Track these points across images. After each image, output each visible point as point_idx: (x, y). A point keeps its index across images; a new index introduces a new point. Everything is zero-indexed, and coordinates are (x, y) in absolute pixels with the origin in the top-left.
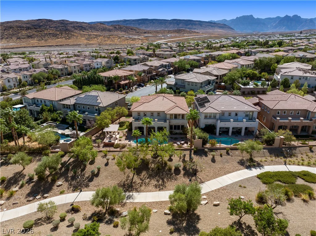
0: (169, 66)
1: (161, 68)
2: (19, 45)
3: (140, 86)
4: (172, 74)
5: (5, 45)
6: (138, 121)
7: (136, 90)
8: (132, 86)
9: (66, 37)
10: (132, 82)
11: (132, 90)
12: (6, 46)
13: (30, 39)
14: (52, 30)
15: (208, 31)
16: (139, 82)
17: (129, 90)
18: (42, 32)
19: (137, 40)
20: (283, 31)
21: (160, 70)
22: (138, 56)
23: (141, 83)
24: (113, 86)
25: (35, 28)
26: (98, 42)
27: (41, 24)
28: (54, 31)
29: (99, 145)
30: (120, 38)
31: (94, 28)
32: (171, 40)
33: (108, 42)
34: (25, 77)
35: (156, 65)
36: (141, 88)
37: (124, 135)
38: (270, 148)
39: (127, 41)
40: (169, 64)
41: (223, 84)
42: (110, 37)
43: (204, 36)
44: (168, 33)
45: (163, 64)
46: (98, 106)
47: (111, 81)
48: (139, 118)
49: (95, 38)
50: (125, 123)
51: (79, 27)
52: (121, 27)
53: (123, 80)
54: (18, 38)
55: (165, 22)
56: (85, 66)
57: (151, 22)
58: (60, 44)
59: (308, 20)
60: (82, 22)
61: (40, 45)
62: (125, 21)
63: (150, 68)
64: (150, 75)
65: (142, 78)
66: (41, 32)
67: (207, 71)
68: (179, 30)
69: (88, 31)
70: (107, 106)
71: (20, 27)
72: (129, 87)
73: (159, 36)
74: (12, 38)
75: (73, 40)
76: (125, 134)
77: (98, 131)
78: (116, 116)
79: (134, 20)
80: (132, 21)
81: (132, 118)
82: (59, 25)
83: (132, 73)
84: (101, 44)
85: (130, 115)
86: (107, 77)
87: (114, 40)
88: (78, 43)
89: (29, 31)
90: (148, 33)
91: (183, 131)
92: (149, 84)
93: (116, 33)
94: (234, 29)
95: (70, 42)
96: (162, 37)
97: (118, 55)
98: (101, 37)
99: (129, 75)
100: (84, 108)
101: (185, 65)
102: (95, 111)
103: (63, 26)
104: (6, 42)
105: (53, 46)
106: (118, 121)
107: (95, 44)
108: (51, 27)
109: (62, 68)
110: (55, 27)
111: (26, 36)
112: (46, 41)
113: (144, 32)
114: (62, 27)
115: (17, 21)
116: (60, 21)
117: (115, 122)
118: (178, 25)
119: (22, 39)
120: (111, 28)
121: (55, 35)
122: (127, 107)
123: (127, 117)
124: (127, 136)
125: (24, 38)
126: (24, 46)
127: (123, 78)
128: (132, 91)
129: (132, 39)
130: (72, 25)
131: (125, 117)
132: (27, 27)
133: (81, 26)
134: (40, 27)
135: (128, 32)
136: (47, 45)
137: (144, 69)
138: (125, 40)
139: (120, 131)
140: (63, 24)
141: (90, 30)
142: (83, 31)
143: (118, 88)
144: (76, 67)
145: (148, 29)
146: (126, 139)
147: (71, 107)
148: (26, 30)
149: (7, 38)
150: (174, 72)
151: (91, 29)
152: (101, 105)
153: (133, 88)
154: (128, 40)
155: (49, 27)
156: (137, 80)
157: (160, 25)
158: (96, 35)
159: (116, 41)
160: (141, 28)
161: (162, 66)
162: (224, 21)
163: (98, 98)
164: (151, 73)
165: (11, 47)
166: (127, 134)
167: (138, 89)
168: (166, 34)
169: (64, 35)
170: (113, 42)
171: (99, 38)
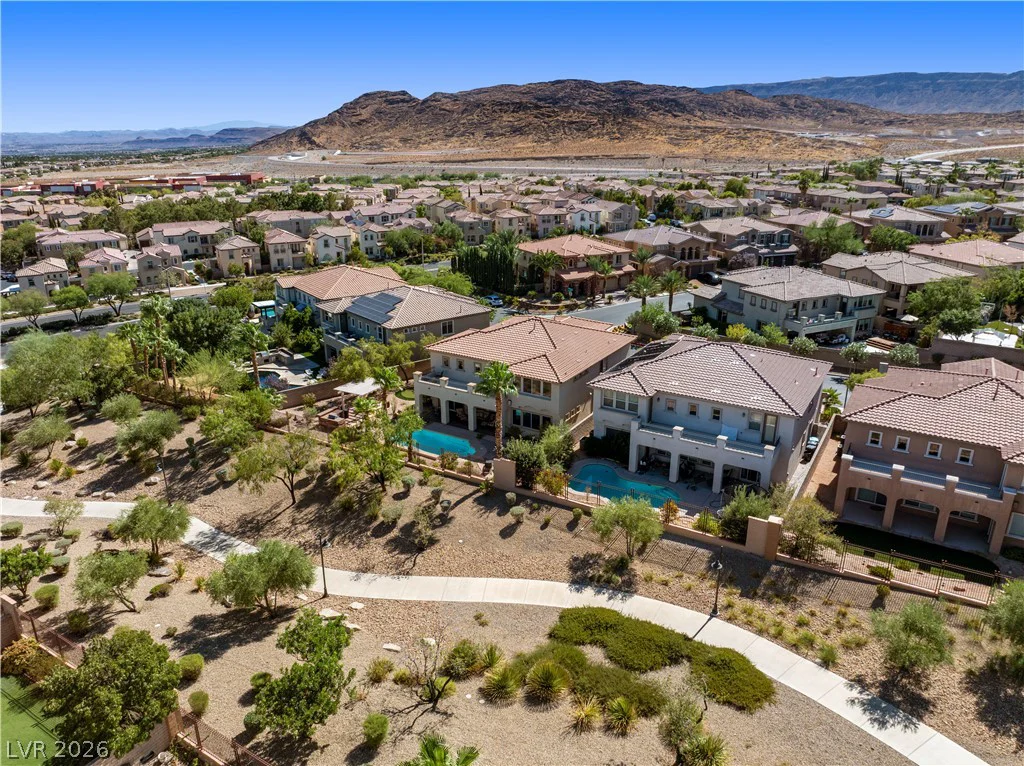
0: (786, 239)
1: (744, 242)
2: (483, 153)
7: (609, 303)
9: (614, 133)
12: (454, 155)
13: (517, 137)
14: (579, 111)
18: (551, 116)
19: (837, 149)
21: (740, 248)
25: (536, 107)
26: (704, 150)
27: (561, 95)
28: (585, 115)
30: (779, 140)
31: (714, 107)
33: (737, 153)
34: (369, 238)
35: (731, 233)
38: (729, 549)
39: (801, 148)
41: (910, 318)
42: (749, 135)
44: (984, 124)
46: (380, 324)
49: (697, 138)
51: (668, 100)
52: (804, 104)
54: (488, 135)
55: (987, 84)
56: (544, 221)
57: (927, 85)
58: (588, 154)
60: (678, 88)
61: (535, 155)
62: (830, 82)
65: (652, 270)
66: (549, 116)
67: (865, 267)
69: (689, 116)
70: (404, 330)
71: (501, 104)
73: (942, 133)
74: (473, 134)
75: (629, 143)
79: (860, 80)
80: (853, 80)
82: (608, 96)
83: (620, 250)
84: (711, 159)
87: (758, 145)
88: (641, 153)
89: (521, 114)
90: (902, 122)
95: (621, 148)
96: (950, 140)
98: (717, 136)
103: (619, 101)
104: (457, 144)
105: (567, 158)
107: (693, 157)
108: (585, 104)
109: (473, 220)
110: (595, 104)
111: (509, 129)
112: (556, 143)
113: (886, 119)
114: (615, 101)
116: (616, 84)
119: (497, 138)
120: (770, 105)
121: (584, 128)
125: (502, 135)
127: (582, 265)
129: (819, 145)
130: (648, 98)
132: (519, 102)
133: (673, 100)
135: (825, 120)
136: (553, 155)
140: (622, 93)
141: (699, 114)
142: (675, 116)
144: (515, 222)
145: (911, 111)
148: (513, 112)
149: (463, 134)
150: (798, 262)
151: (703, 108)
154: (806, 145)
155: (580, 103)
157: (962, 94)
158: (704, 130)
159: (763, 148)
163: (398, 305)
164: (696, 257)
165: (463, 158)
167: (619, 303)
168: (971, 128)
169: (608, 126)
170: (754, 152)
171: (712, 138)
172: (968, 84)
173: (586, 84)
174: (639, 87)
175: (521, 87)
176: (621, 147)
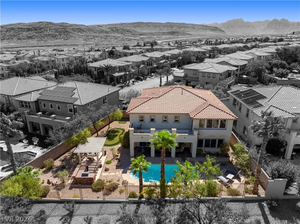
0: (172, 58)
1: (162, 60)
2: (19, 45)
3: (138, 79)
4: (175, 67)
5: (5, 45)
6: (141, 132)
7: (133, 84)
8: (128, 80)
9: (65, 38)
10: (128, 74)
11: (128, 84)
12: (7, 46)
13: (30, 40)
14: (51, 31)
15: (201, 33)
16: (137, 75)
17: (125, 84)
19: (133, 41)
20: (271, 33)
21: (162, 61)
22: (135, 50)
23: (140, 76)
24: (104, 79)
25: (36, 30)
26: (95, 42)
27: (42, 26)
28: (53, 32)
29: (64, 182)
30: (117, 39)
31: (92, 30)
32: (166, 41)
34: (1, 70)
35: (157, 57)
36: (140, 82)
37: (115, 156)
40: (172, 55)
41: (244, 76)
42: (107, 37)
43: (197, 38)
44: (163, 35)
45: (164, 55)
46: (72, 104)
47: (103, 72)
48: (141, 125)
49: (92, 39)
50: (118, 132)
51: (78, 29)
52: (118, 30)
53: (117, 72)
54: (19, 39)
56: (75, 59)
57: (146, 25)
58: (58, 44)
59: (296, 23)
60: (80, 25)
61: (39, 45)
62: (122, 24)
63: (150, 58)
64: (150, 67)
65: (140, 70)
66: (41, 33)
67: (224, 61)
68: (173, 32)
69: (86, 33)
70: (88, 104)
71: (21, 29)
72: (125, 81)
73: (154, 37)
74: (13, 39)
75: (71, 41)
76: (116, 154)
77: (69, 149)
78: (101, 121)
79: (130, 24)
81: (128, 123)
82: (59, 27)
83: (129, 64)
85: (125, 118)
86: (98, 68)
87: (111, 40)
88: (76, 44)
89: (30, 32)
90: (144, 34)
91: (222, 151)
92: (149, 78)
93: (113, 35)
94: (225, 32)
96: (157, 39)
97: (114, 50)
98: (98, 38)
99: (125, 66)
100: (52, 107)
101: (190, 56)
102: (69, 112)
103: (63, 28)
104: (7, 42)
105: (51, 46)
106: (105, 129)
108: (51, 29)
109: (48, 60)
110: (55, 29)
111: (26, 37)
112: (45, 41)
113: (139, 33)
114: (62, 29)
115: (19, 23)
116: (60, 23)
117: (102, 130)
118: (172, 28)
119: (22, 40)
120: (108, 30)
121: (54, 36)
122: (121, 105)
123: (122, 122)
124: (119, 160)
125: (24, 39)
126: (23, 46)
127: (118, 70)
128: (128, 86)
129: (128, 40)
130: (72, 28)
131: (117, 122)
132: (28, 28)
133: (79, 29)
134: (41, 29)
135: (124, 34)
136: (46, 45)
137: (143, 60)
138: (121, 41)
139: (108, 149)
140: (63, 26)
142: (82, 33)
143: (111, 82)
145: (144, 32)
146: (118, 167)
147: (31, 105)
148: (27, 31)
149: (8, 39)
150: (177, 65)
151: (89, 31)
152: (78, 103)
153: (129, 82)
154: (124, 40)
155: (50, 29)
156: (135, 72)
157: (154, 28)
158: (94, 36)
159: (112, 41)
160: (137, 31)
161: (164, 57)
162: (215, 24)
163: (75, 91)
164: (151, 65)
165: (11, 47)
166: (119, 155)
167: (136, 83)
168: (160, 36)
169: (62, 36)
170: (110, 42)
171: (97, 39)
172: (155, 25)
173: (51, 23)
174: (68, 24)
175: (27, 24)
176: (69, 42)
